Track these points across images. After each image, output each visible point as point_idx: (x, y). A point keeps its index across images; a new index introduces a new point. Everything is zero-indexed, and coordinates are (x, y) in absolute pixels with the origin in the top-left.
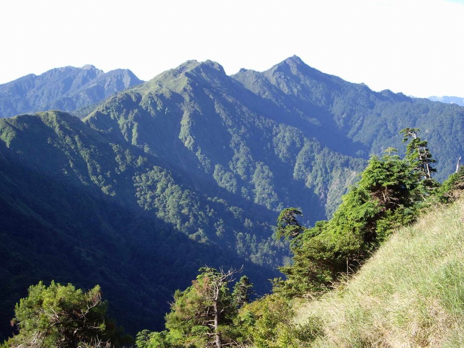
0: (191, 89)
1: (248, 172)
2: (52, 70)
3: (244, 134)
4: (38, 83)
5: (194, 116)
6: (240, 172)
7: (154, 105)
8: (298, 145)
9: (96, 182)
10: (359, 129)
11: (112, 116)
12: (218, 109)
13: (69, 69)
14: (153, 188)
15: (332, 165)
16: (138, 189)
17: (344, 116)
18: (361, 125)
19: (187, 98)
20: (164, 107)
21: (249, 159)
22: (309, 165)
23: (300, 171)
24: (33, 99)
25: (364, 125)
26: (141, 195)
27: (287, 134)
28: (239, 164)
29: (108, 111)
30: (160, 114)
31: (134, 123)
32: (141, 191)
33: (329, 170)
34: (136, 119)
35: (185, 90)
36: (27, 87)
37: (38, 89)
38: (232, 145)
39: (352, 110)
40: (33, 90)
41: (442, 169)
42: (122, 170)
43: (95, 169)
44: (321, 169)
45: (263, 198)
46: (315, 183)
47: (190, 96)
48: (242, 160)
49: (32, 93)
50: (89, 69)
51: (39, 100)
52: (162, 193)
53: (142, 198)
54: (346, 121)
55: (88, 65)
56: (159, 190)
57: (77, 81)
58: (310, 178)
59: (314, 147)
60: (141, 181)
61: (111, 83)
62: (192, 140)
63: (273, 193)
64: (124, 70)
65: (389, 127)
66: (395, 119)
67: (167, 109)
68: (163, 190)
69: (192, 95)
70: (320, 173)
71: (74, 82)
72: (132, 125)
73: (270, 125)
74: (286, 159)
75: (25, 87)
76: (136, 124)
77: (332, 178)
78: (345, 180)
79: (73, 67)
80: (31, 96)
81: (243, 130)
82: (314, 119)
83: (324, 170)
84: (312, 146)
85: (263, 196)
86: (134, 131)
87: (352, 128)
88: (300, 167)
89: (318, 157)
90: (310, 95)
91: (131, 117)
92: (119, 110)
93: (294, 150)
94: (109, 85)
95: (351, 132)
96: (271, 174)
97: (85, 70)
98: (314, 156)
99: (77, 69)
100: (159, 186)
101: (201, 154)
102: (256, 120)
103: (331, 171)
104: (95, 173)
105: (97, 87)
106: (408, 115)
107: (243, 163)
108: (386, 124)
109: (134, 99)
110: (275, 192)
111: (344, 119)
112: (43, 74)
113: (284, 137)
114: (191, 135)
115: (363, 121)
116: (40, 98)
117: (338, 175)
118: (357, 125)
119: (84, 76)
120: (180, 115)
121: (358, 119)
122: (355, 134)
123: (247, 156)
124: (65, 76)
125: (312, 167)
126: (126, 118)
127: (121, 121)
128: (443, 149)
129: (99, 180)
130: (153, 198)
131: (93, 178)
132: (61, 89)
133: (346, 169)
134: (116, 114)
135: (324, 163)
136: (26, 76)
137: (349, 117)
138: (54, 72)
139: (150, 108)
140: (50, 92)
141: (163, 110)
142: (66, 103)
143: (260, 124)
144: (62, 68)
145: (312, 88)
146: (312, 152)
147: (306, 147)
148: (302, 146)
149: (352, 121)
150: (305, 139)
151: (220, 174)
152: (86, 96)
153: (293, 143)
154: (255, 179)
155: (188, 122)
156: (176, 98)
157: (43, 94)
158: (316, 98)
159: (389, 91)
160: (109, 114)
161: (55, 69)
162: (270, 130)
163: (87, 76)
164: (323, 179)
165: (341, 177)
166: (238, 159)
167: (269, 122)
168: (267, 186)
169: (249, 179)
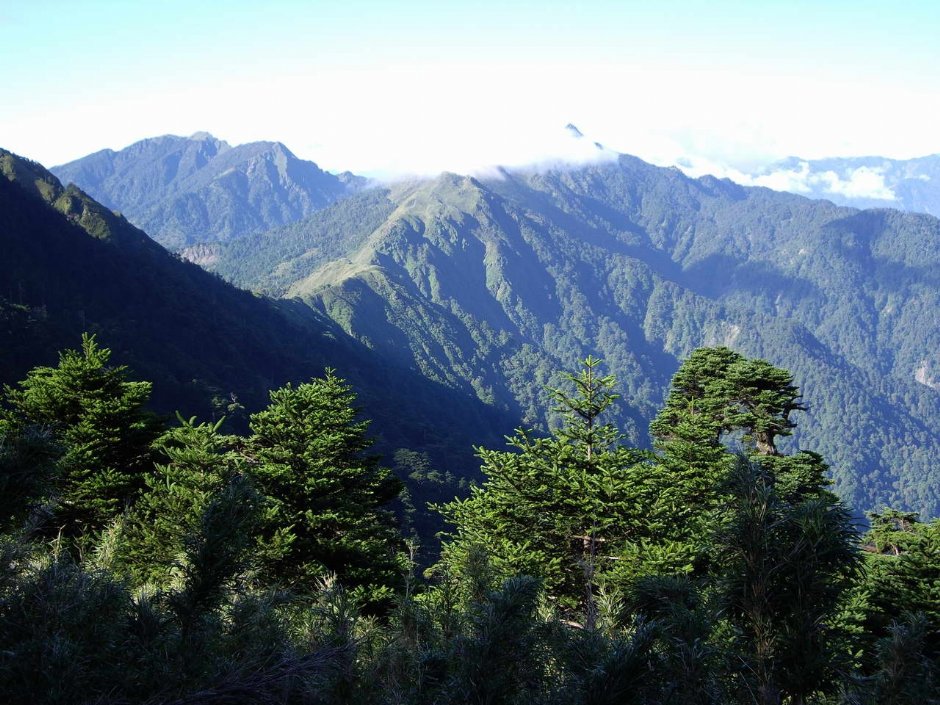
0: (487, 205)
1: (590, 333)
2: (142, 142)
3: (571, 273)
4: (119, 165)
5: (503, 249)
6: (579, 333)
7: (445, 234)
8: (645, 287)
9: (462, 374)
10: (689, 246)
11: (396, 258)
12: (527, 236)
13: (169, 141)
14: (530, 377)
15: (703, 316)
16: (512, 380)
17: (663, 224)
18: (692, 239)
19: (483, 220)
20: (460, 238)
21: (588, 313)
22: (667, 317)
23: (655, 327)
24: (115, 193)
25: (696, 240)
26: (519, 388)
27: (627, 270)
28: (575, 321)
29: (390, 249)
30: (456, 247)
31: (428, 266)
32: (517, 381)
33: (698, 325)
34: (430, 260)
35: (479, 208)
36: (102, 173)
37: (122, 175)
38: (560, 292)
39: (674, 215)
40: (112, 177)
41: (834, 311)
42: (486, 353)
43: (455, 353)
44: (688, 324)
45: (622, 372)
46: (680, 345)
47: (488, 217)
48: (577, 315)
49: (112, 183)
50: (204, 139)
51: (127, 194)
52: (545, 383)
53: (520, 392)
54: (669, 231)
55: (200, 133)
56: (539, 379)
57: (187, 161)
58: (670, 338)
59: (670, 289)
60: (512, 366)
61: (258, 166)
62: (508, 287)
63: (634, 364)
64: (272, 144)
65: (738, 243)
66: (742, 229)
67: (464, 240)
68: (546, 381)
69: (490, 215)
70: (686, 329)
71: (181, 162)
72: (427, 269)
73: (601, 255)
74: (633, 308)
75: (99, 172)
76: (432, 269)
77: (703, 336)
78: (724, 339)
79: (177, 137)
80: (113, 187)
81: (567, 268)
82: (626, 233)
83: (691, 324)
84: (667, 288)
85: (621, 368)
86: (432, 279)
87: (677, 244)
88: (656, 321)
89: (679, 307)
90: (607, 191)
91: (422, 256)
92: (403, 247)
93: (641, 294)
94: (254, 170)
95: (678, 250)
96: (624, 335)
97: (197, 142)
98: (672, 304)
99: (184, 139)
100: (539, 373)
101: (523, 308)
102: (580, 249)
103: (702, 326)
104: (458, 361)
105: (236, 174)
106: (762, 222)
107: (580, 320)
108: (732, 238)
109: (416, 228)
110: (638, 363)
111: (664, 229)
112: (126, 149)
113: (623, 274)
114: (506, 280)
115: (693, 231)
116: (128, 190)
117: (713, 332)
118: (685, 239)
119: (197, 152)
120: (481, 250)
121: (686, 229)
122: (685, 254)
123: (584, 308)
124: (166, 152)
125: (671, 319)
126: (416, 259)
127: (410, 266)
128: (833, 280)
129: (465, 371)
130: (535, 391)
131: (456, 368)
132: (162, 175)
133: (723, 323)
134: (401, 253)
135: (691, 315)
136: (98, 154)
137: (672, 226)
138: (144, 146)
139: (442, 241)
140: (145, 179)
141: (459, 243)
142: (190, 203)
143: (587, 256)
144: (157, 138)
145: (607, 178)
146: (669, 297)
147: (658, 290)
148: (651, 288)
149: (677, 233)
150: (654, 277)
151: (554, 338)
152: (221, 190)
153: (639, 284)
154: (602, 342)
155: (498, 260)
156: (470, 222)
157: (132, 183)
158: (616, 195)
159: (711, 177)
160: (391, 255)
161: (146, 140)
162: (601, 265)
163: (202, 152)
164: (692, 338)
165: (718, 334)
166: (571, 314)
167: (600, 250)
168: (624, 354)
169: (594, 344)
